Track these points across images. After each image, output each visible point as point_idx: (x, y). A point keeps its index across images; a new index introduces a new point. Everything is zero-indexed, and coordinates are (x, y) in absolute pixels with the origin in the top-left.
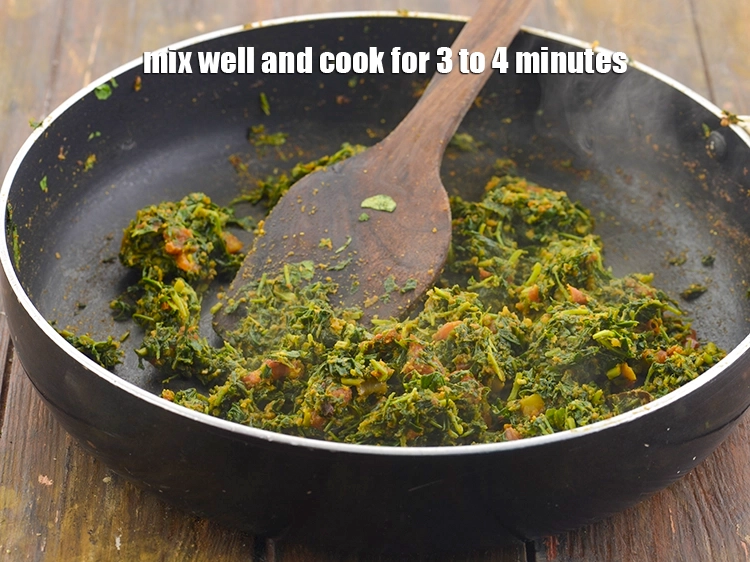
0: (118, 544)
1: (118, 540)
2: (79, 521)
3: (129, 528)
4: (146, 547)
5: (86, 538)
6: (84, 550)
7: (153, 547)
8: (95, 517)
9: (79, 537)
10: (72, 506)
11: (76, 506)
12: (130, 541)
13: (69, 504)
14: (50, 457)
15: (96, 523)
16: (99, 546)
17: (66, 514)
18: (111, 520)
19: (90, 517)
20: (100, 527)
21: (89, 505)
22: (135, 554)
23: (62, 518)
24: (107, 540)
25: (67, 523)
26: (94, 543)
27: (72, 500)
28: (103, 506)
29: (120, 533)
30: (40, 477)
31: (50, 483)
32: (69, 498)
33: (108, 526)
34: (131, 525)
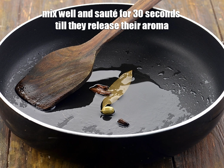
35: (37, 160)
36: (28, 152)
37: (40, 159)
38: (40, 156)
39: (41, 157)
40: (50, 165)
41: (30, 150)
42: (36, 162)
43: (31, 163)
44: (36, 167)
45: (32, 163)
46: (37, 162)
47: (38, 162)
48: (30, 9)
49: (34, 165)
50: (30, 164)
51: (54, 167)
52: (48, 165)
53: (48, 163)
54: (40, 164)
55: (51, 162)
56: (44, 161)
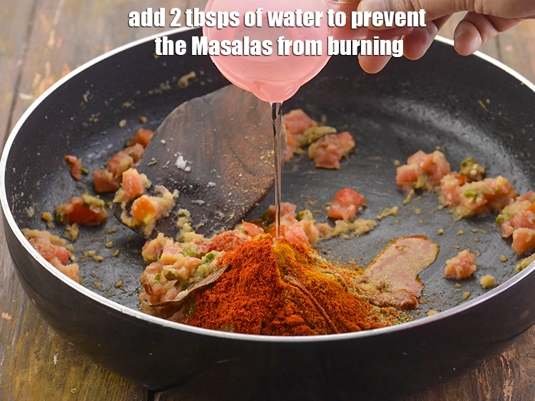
0: (55, 360)
1: (55, 357)
2: (29, 344)
3: (64, 349)
4: (75, 362)
5: (33, 356)
6: (31, 364)
7: (80, 362)
8: (40, 342)
9: (28, 355)
10: (25, 333)
11: (27, 334)
12: (64, 358)
13: (22, 332)
14: (11, 300)
15: (40, 345)
16: (41, 362)
17: (20, 340)
18: (51, 342)
19: (37, 342)
20: (43, 348)
21: (36, 333)
22: (67, 367)
23: (17, 342)
24: (48, 357)
25: (20, 346)
26: (38, 360)
27: (24, 329)
28: (45, 334)
29: (57, 352)
30: (3, 314)
31: (10, 318)
32: (22, 329)
33: (49, 348)
34: (65, 346)
35: (26, 368)
36: (8, 347)
37: (33, 365)
38: (34, 357)
39: (36, 361)
40: (54, 380)
41: (13, 344)
42: (23, 370)
43: (10, 374)
44: (22, 384)
45: (13, 374)
46: (25, 372)
47: (28, 371)
49: (18, 379)
50: (8, 376)
51: (64, 384)
52: (51, 379)
53: (51, 375)
54: (32, 376)
55: (57, 374)
56: (41, 370)
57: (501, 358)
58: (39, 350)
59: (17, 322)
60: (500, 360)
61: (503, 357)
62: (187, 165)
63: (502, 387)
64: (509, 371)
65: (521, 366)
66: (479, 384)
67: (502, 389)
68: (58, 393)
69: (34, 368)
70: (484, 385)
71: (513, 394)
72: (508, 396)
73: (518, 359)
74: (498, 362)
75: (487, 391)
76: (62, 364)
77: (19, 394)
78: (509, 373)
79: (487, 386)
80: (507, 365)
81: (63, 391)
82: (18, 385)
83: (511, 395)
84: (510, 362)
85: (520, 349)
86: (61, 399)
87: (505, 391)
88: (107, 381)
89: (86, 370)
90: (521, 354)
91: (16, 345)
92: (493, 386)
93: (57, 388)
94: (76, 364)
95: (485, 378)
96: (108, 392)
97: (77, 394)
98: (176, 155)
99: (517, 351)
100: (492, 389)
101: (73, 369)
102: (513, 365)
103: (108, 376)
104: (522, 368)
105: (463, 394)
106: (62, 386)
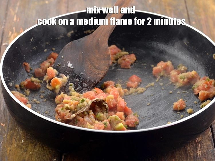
0: (23, 142)
1: (23, 140)
2: (12, 135)
4: (30, 142)
5: (14, 140)
6: (13, 143)
8: (16, 134)
9: (12, 140)
10: (10, 131)
11: (11, 131)
12: (26, 141)
13: (9, 131)
14: (4, 118)
15: (17, 136)
16: (17, 142)
17: (8, 134)
18: (21, 135)
19: (15, 134)
20: (18, 137)
21: (15, 131)
22: (27, 144)
23: (7, 134)
24: (20, 140)
25: (8, 136)
26: (16, 141)
28: (18, 131)
29: (23, 138)
30: (1, 124)
31: (4, 125)
32: (9, 129)
33: (20, 137)
34: (26, 136)
35: (11, 144)
36: (4, 137)
37: (14, 143)
39: (15, 142)
40: (23, 149)
41: (6, 135)
42: (10, 145)
44: (10, 151)
45: (6, 147)
46: (11, 146)
47: (12, 146)
48: (17, 8)
49: (8, 149)
50: (4, 147)
51: (27, 151)
52: (22, 149)
53: (21, 147)
54: (14, 147)
55: (24, 147)
56: (17, 145)
57: (196, 140)
58: (16, 138)
59: (7, 127)
60: (196, 141)
61: (197, 140)
62: (72, 66)
63: (197, 151)
64: (200, 145)
65: (204, 143)
66: (188, 150)
67: (197, 152)
68: (25, 154)
69: (15, 144)
70: (190, 150)
71: (201, 154)
72: (199, 155)
73: (203, 141)
74: (195, 142)
75: (191, 153)
76: (25, 143)
77: (9, 154)
78: (199, 146)
79: (191, 151)
80: (198, 143)
81: (26, 153)
82: (8, 151)
83: (200, 155)
84: (200, 142)
85: (203, 137)
86: (26, 156)
87: (198, 153)
88: (43, 149)
89: (35, 145)
90: (204, 139)
91: (7, 136)
92: (193, 151)
93: (24, 152)
94: (31, 143)
95: (190, 148)
96: (44, 154)
97: (32, 154)
98: (67, 62)
99: (202, 138)
100: (193, 152)
101: (30, 145)
102: (201, 143)
103: (44, 148)
104: (204, 144)
105: (182, 154)
106: (26, 151)
